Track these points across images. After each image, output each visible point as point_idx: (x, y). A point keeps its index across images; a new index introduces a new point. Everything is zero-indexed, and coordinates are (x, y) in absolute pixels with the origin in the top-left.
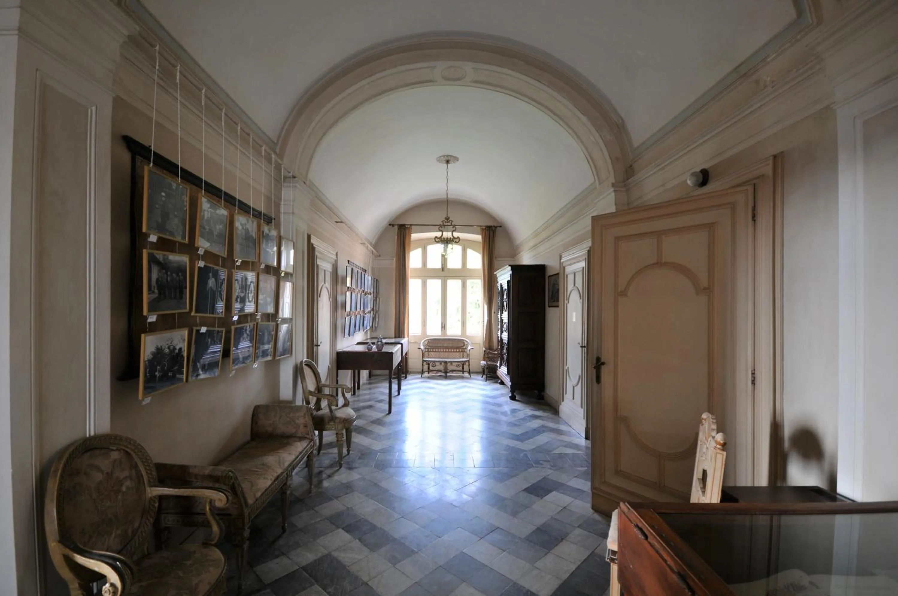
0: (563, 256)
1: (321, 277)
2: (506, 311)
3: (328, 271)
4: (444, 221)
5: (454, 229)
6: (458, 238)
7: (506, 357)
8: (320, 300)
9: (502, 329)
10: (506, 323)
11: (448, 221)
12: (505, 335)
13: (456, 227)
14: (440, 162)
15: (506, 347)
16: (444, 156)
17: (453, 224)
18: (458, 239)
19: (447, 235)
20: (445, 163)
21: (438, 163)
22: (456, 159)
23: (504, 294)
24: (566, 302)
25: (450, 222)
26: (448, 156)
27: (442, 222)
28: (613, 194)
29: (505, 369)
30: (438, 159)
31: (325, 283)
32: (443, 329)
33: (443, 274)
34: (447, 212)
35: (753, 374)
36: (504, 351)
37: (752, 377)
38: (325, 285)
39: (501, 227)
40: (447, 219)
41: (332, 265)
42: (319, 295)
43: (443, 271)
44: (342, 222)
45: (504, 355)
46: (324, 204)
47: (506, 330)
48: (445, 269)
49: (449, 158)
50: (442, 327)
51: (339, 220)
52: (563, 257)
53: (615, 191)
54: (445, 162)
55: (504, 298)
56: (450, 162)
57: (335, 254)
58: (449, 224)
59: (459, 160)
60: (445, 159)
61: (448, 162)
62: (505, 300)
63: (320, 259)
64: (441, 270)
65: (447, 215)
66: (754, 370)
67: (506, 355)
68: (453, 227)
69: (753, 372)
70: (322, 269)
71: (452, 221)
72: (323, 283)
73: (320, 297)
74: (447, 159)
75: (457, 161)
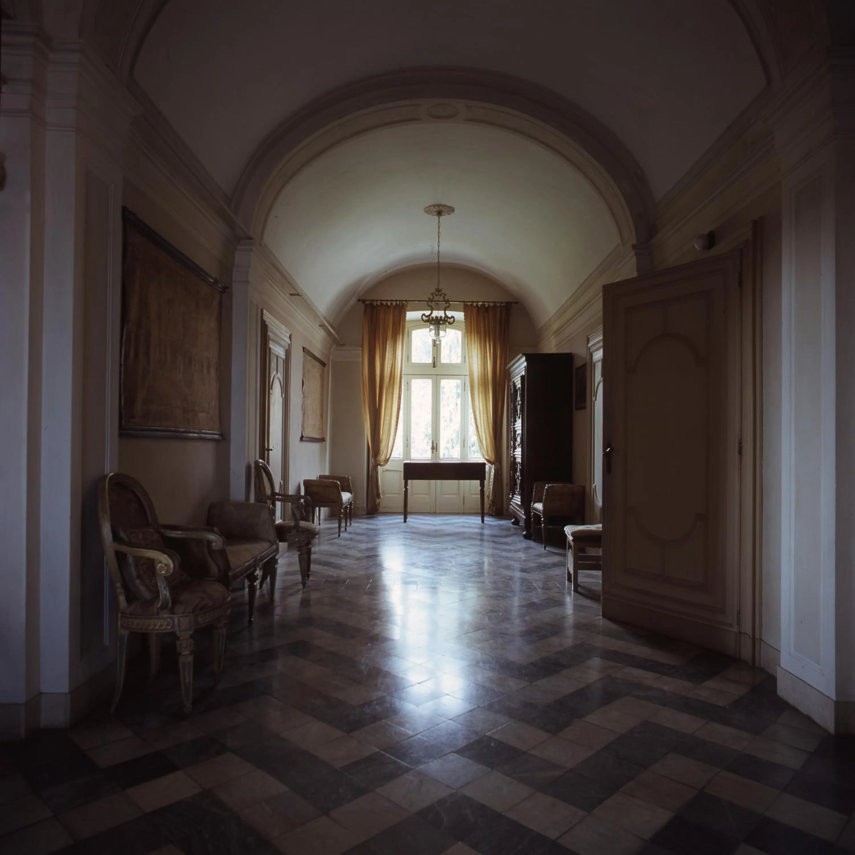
0: (590, 339)
1: (273, 365)
2: (519, 417)
3: (281, 358)
4: (434, 293)
5: (448, 305)
6: (453, 317)
7: (519, 481)
8: (272, 394)
9: (515, 444)
10: (519, 434)
11: (440, 293)
12: (518, 451)
13: (450, 302)
14: (429, 214)
15: (519, 468)
16: (434, 206)
17: (446, 298)
18: (452, 319)
19: (438, 314)
20: (436, 215)
21: (426, 214)
22: (451, 210)
23: (517, 395)
24: (594, 399)
25: (443, 295)
26: (439, 205)
27: (432, 294)
28: (634, 258)
29: (518, 498)
30: (427, 209)
31: (277, 373)
32: (435, 450)
33: (434, 371)
34: (439, 281)
35: (740, 444)
36: (518, 474)
37: (739, 447)
38: (277, 376)
39: (517, 303)
40: (438, 290)
41: (285, 350)
42: (271, 387)
43: (434, 366)
44: (298, 295)
45: (517, 480)
46: (278, 270)
47: (520, 444)
48: (438, 364)
49: (442, 208)
50: (433, 448)
51: (294, 292)
52: (591, 341)
53: (636, 254)
54: (436, 213)
55: (518, 400)
56: (443, 214)
57: (288, 336)
58: (441, 299)
59: (455, 212)
60: (435, 210)
61: (439, 213)
62: (519, 402)
63: (273, 340)
64: (433, 366)
65: (438, 286)
66: (741, 440)
67: (520, 478)
68: (446, 303)
69: (740, 441)
70: (274, 354)
71: (445, 295)
72: (275, 373)
73: (272, 389)
74: (438, 209)
75: (452, 212)
